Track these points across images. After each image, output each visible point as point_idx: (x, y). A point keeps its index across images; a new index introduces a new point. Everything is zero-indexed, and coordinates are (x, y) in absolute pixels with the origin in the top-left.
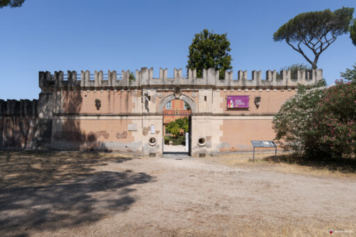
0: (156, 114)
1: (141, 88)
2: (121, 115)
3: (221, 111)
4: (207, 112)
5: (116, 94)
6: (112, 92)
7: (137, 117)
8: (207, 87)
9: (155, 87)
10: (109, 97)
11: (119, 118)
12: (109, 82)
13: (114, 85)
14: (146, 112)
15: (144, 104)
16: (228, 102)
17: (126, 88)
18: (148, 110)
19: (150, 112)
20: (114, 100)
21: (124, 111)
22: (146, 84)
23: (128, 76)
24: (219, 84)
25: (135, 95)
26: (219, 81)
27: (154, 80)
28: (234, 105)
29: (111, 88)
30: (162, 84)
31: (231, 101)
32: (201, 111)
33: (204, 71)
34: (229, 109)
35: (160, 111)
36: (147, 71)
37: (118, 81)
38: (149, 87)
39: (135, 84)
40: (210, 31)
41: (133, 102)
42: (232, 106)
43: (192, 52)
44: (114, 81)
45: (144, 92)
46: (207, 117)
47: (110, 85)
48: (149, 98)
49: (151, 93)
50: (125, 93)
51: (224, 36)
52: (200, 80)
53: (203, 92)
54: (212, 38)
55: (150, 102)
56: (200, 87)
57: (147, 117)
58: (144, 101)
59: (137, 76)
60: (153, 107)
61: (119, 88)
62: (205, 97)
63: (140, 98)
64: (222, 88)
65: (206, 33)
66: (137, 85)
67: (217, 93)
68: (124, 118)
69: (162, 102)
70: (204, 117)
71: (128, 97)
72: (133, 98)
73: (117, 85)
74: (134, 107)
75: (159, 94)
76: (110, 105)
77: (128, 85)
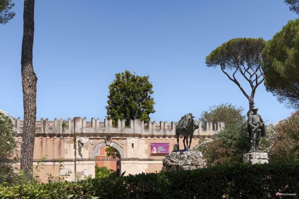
0: (89, 160)
1: (74, 135)
2: (54, 161)
3: (146, 156)
4: (134, 157)
5: (49, 140)
6: (44, 139)
7: (70, 163)
8: (134, 136)
9: (88, 135)
10: (42, 142)
11: (51, 163)
12: (42, 129)
13: (46, 133)
14: (78, 157)
15: (77, 151)
16: (152, 149)
17: (59, 136)
18: (81, 156)
19: (83, 157)
20: (47, 144)
21: (56, 157)
22: (79, 132)
23: (61, 124)
24: (144, 133)
25: (68, 142)
26: (144, 130)
27: (88, 129)
28: (157, 151)
29: (44, 135)
30: (94, 132)
31: (154, 148)
32: (129, 156)
33: (132, 121)
34: (153, 155)
35: (92, 157)
36: (81, 120)
37: (51, 129)
38: (82, 135)
39: (68, 131)
41: (65, 148)
42: (155, 152)
44: (46, 129)
45: (77, 139)
46: (134, 162)
47: (43, 132)
48: (82, 144)
49: (84, 140)
50: (57, 139)
52: (128, 129)
53: (130, 140)
54: (134, 80)
55: (82, 149)
56: (128, 135)
57: (81, 162)
58: (77, 147)
59: (71, 125)
60: (85, 152)
61: (51, 135)
62: (133, 144)
63: (72, 145)
64: (146, 137)
65: (128, 74)
66: (70, 133)
67: (143, 140)
68: (57, 163)
69: (94, 149)
70: (131, 162)
71: (60, 144)
72: (66, 144)
73: (50, 132)
74: (67, 153)
75: (92, 141)
76: (42, 151)
77: (61, 133)
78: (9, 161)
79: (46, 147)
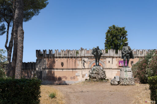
0: (88, 69)
1: (81, 57)
2: (73, 69)
3: (116, 67)
4: (110, 67)
5: (70, 60)
6: (68, 59)
7: (80, 70)
8: (110, 57)
9: (87, 57)
10: (67, 60)
11: (72, 70)
12: (67, 55)
13: (69, 56)
14: (84, 68)
15: (83, 64)
16: (119, 63)
17: (75, 57)
18: (84, 67)
19: (85, 68)
20: (70, 61)
21: (74, 67)
22: (83, 56)
23: (76, 52)
24: (115, 55)
25: (79, 61)
26: (115, 54)
27: (87, 54)
28: (122, 65)
29: (68, 57)
30: (90, 56)
31: (121, 63)
32: (107, 67)
33: (109, 50)
34: (120, 66)
35: (90, 67)
36: (84, 51)
37: (71, 54)
38: (85, 57)
40: (116, 26)
41: (78, 63)
42: (121, 65)
43: (107, 36)
44: (69, 54)
45: (83, 59)
46: (110, 70)
47: (68, 56)
48: (85, 62)
49: (86, 59)
50: (74, 59)
51: (123, 28)
52: (107, 54)
53: (108, 59)
54: (117, 29)
55: (85, 64)
56: (107, 57)
57: (84, 70)
58: (83, 63)
59: (79, 52)
60: (86, 66)
61: (72, 57)
62: (109, 61)
63: (81, 62)
64: (117, 57)
65: (114, 27)
66: (80, 56)
67: (114, 59)
68: (74, 70)
69: (90, 64)
70: (108, 70)
71: (75, 61)
72: (78, 62)
73: (71, 56)
74: (78, 66)
75: (89, 60)
76: (67, 65)
77: (76, 56)
78: (54, 69)
79: (69, 63)
